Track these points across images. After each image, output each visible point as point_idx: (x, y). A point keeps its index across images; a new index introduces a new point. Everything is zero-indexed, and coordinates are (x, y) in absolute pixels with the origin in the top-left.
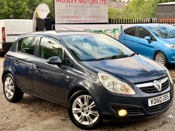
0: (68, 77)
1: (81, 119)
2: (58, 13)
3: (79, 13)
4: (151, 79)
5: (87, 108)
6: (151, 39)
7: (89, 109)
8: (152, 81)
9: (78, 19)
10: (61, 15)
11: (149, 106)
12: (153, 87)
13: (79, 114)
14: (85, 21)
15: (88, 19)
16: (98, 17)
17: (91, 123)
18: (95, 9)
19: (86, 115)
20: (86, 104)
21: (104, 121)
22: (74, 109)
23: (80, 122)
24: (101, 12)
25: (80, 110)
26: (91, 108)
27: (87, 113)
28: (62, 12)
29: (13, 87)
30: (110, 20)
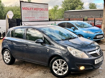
0: (48, 50)
1: (57, 72)
2: (24, 16)
3: (34, 16)
4: (95, 49)
5: (61, 66)
6: (75, 29)
7: (62, 67)
8: (95, 50)
9: (33, 19)
10: (25, 17)
11: (95, 64)
12: (96, 53)
13: (56, 70)
14: (37, 20)
15: (39, 19)
16: (43, 18)
17: (63, 74)
18: (42, 13)
19: (61, 70)
20: (60, 64)
21: (72, 73)
22: (53, 67)
23: (57, 74)
24: (45, 15)
25: (57, 68)
26: (63, 66)
27: (61, 69)
28: (26, 15)
29: (10, 56)
30: (49, 19)
